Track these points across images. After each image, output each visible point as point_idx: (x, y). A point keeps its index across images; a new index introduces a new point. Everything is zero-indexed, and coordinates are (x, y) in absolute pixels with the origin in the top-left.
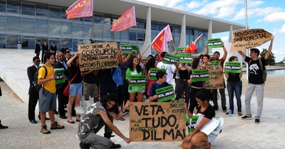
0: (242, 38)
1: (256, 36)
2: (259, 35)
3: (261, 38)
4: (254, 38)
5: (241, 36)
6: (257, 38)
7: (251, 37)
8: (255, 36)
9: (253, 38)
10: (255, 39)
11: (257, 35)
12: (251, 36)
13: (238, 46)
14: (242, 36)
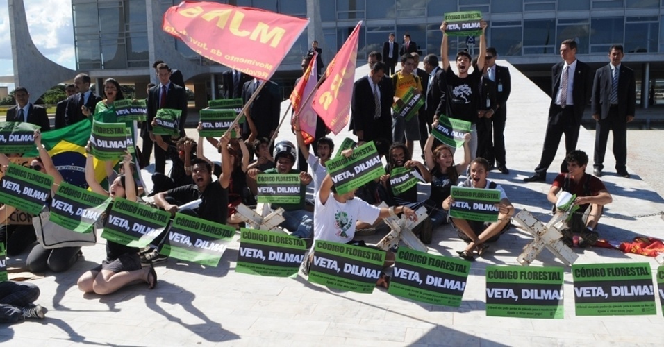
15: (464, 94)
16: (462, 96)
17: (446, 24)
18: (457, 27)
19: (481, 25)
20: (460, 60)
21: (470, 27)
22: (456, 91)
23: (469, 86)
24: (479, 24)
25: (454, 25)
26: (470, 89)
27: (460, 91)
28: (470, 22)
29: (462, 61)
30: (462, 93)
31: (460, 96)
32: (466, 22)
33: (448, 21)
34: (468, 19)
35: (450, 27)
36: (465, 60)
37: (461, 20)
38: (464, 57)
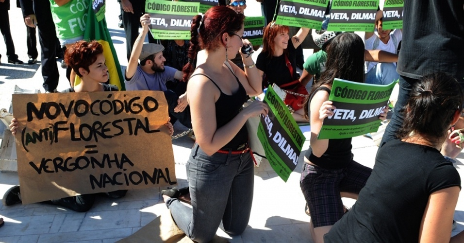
0: (59, 126)
1: (117, 124)
2: (127, 122)
3: (131, 133)
4: (108, 130)
5: (58, 119)
6: (119, 131)
7: (97, 126)
8: (114, 124)
9: (103, 131)
10: (110, 137)
11: (120, 121)
12: (98, 123)
13: (51, 166)
14: (62, 117)
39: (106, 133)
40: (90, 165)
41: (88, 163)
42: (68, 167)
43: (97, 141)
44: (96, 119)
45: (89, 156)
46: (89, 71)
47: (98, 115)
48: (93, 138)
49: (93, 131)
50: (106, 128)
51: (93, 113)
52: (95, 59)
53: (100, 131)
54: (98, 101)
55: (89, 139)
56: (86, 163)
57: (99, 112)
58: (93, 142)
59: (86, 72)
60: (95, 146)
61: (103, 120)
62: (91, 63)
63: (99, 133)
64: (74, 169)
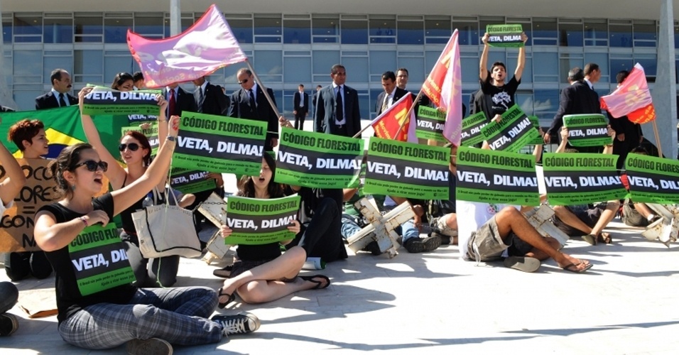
4: (48, 194)
9: (43, 194)
12: (39, 187)
15: (504, 101)
16: (502, 103)
17: (489, 36)
18: (498, 39)
19: (522, 38)
20: (497, 70)
21: (511, 40)
22: (495, 99)
23: (508, 94)
24: (520, 36)
25: (496, 37)
26: (509, 97)
27: (500, 98)
28: (512, 35)
29: (499, 70)
30: (501, 100)
31: (500, 103)
32: (508, 35)
33: (490, 32)
34: (509, 32)
35: (492, 38)
36: (502, 70)
37: (502, 32)
38: (500, 67)
39: (46, 197)
40: (25, 224)
41: (24, 222)
42: (4, 223)
43: (35, 202)
44: (38, 183)
45: (25, 216)
46: (31, 143)
47: (40, 180)
48: (33, 200)
49: (33, 193)
50: (46, 192)
51: (36, 178)
52: (38, 132)
53: (40, 194)
54: (42, 167)
55: (28, 201)
56: (22, 222)
57: (41, 177)
58: (31, 204)
59: (30, 144)
60: (33, 208)
61: (44, 184)
62: (34, 136)
63: (39, 196)
64: (10, 226)
